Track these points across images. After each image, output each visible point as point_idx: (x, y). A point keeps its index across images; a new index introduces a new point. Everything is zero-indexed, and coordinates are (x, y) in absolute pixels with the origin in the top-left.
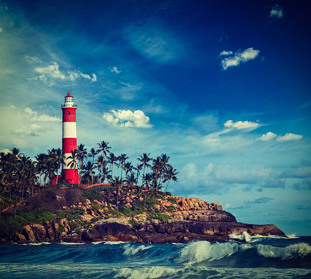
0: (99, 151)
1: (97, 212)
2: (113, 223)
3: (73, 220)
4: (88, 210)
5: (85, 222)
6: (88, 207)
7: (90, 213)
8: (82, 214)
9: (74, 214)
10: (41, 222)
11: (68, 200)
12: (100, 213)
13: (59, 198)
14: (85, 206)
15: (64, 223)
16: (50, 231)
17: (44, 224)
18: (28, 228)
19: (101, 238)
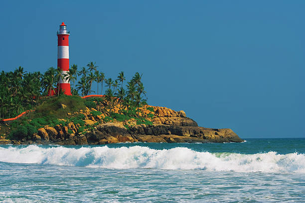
1: (96, 118)
2: (112, 127)
3: (79, 124)
4: (88, 116)
5: (88, 125)
12: (98, 118)
13: (64, 106)
14: (85, 112)
15: (71, 126)
16: (61, 132)
18: (43, 130)
19: (106, 139)
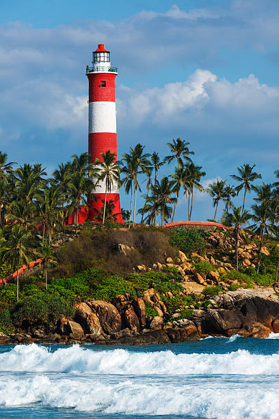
0: (169, 158)
1: (208, 277)
2: (253, 298)
3: (170, 293)
4: (187, 272)
5: (193, 296)
6: (186, 267)
7: (195, 279)
8: (180, 280)
9: (166, 280)
10: (106, 296)
11: (143, 253)
12: (213, 278)
13: (126, 250)
14: (179, 264)
15: (152, 298)
16: (130, 314)
17: (115, 301)
18: (85, 308)
19: (246, 328)
